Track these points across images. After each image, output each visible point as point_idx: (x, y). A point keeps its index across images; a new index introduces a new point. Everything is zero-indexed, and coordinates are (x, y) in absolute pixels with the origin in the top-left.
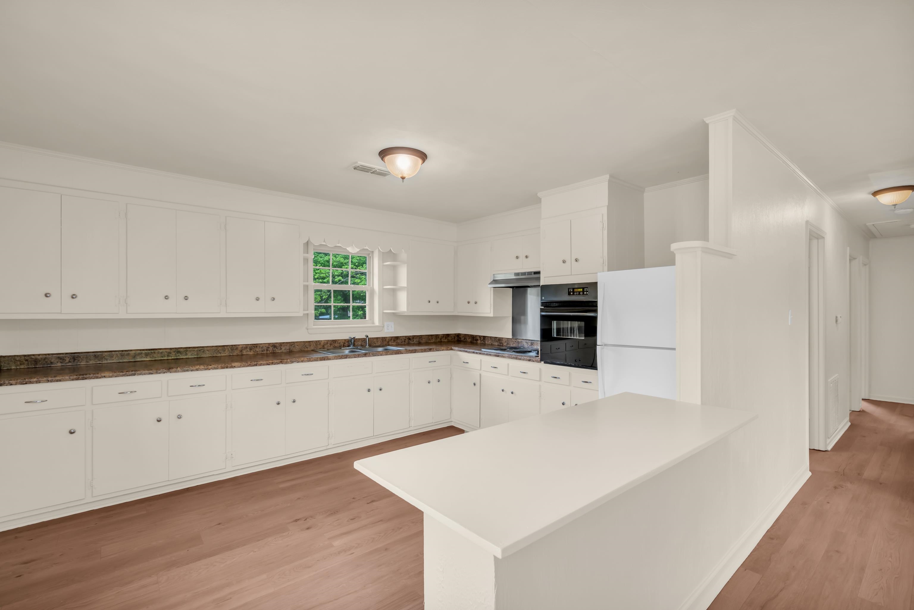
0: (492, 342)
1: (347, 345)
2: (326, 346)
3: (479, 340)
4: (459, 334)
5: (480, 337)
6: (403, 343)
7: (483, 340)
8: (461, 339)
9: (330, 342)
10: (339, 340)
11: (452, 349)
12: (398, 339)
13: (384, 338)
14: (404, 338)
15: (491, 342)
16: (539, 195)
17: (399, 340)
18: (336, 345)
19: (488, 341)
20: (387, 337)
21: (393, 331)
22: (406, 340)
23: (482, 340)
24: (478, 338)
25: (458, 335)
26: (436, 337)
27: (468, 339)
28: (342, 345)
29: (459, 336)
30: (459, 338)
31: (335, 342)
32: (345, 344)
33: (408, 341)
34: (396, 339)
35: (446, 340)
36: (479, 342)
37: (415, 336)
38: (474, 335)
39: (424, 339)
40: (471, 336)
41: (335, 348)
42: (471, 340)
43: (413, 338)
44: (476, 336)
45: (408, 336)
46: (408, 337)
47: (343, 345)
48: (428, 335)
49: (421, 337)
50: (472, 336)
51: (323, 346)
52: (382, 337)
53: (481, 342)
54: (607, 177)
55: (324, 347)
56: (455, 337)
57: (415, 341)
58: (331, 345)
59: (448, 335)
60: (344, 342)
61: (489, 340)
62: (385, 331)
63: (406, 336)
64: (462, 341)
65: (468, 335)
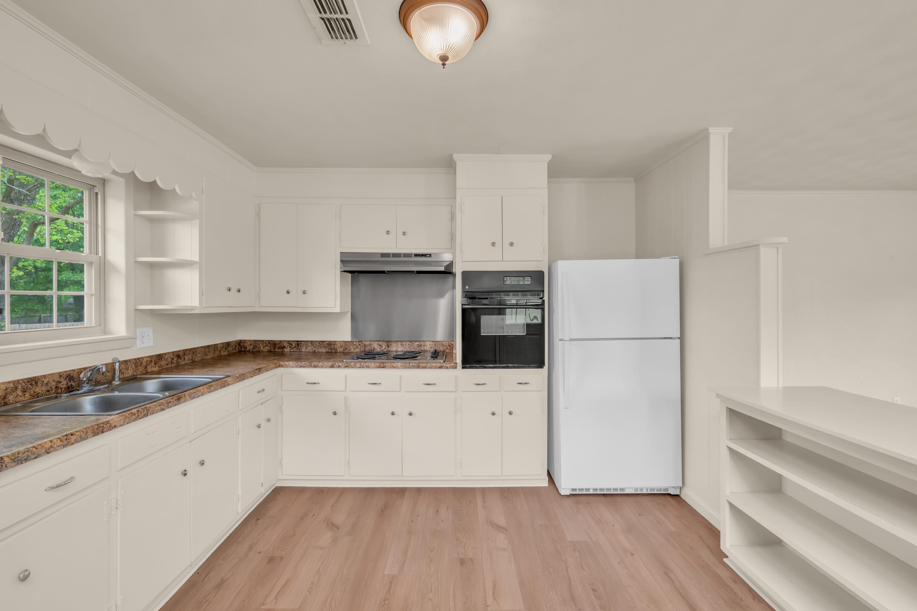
0: (314, 349)
1: (65, 386)
2: (11, 398)
3: (289, 348)
4: (241, 340)
5: (290, 343)
6: (169, 366)
7: (295, 347)
8: (246, 348)
9: (23, 384)
10: (44, 376)
11: (280, 366)
12: (161, 358)
13: (139, 359)
14: (171, 355)
15: (312, 349)
16: (456, 157)
17: (163, 359)
18: (38, 390)
19: (306, 348)
20: (142, 358)
21: (153, 345)
22: (173, 359)
23: (293, 346)
24: (285, 344)
25: (240, 343)
26: (214, 348)
27: (262, 348)
28: (54, 387)
29: (242, 344)
30: (241, 347)
31: (36, 383)
32: (60, 385)
33: (177, 360)
34: (159, 359)
35: (226, 353)
36: (287, 350)
37: (186, 350)
38: (275, 341)
39: (199, 354)
40: (269, 343)
41: (36, 397)
42: (269, 349)
43: (184, 354)
44: (281, 342)
45: (176, 352)
46: (176, 354)
47: (56, 387)
48: (204, 347)
49: (194, 351)
50: (271, 343)
51: (5, 398)
52: (135, 359)
53: (292, 350)
54: (549, 157)
55: (6, 400)
56: (236, 346)
57: (186, 359)
58: (24, 391)
59: (228, 344)
60: (58, 379)
61: (309, 347)
62: (138, 348)
63: (173, 353)
64: (249, 351)
65: (263, 341)
